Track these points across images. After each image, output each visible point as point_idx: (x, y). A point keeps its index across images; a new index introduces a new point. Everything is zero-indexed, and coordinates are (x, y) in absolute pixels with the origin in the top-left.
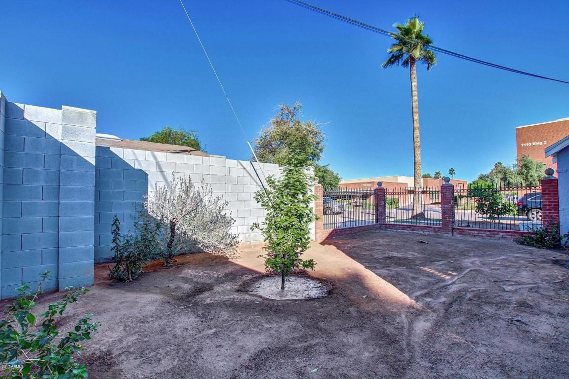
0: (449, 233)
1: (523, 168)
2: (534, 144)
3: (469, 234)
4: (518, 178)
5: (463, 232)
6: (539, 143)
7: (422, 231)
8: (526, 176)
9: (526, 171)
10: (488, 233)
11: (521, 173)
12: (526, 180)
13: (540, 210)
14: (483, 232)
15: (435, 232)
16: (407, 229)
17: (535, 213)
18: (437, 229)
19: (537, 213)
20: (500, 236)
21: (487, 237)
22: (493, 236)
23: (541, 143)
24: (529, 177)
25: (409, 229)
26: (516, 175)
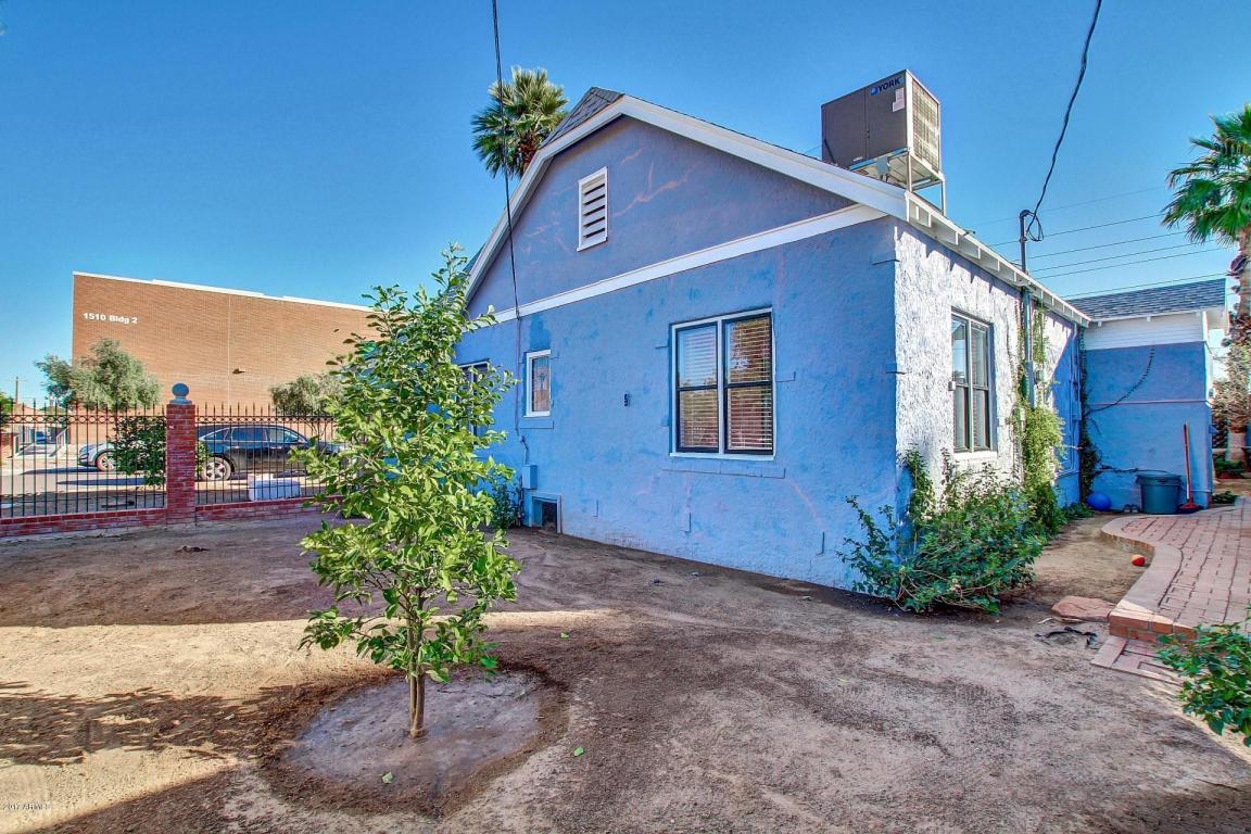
0: (187, 520)
1: (109, 369)
2: (112, 318)
3: (236, 517)
4: (97, 391)
5: (222, 512)
6: (122, 319)
7: (99, 528)
8: (114, 388)
9: (113, 377)
10: (275, 507)
11: (102, 381)
12: (114, 394)
13: (220, 459)
14: (265, 508)
15: (147, 524)
16: (41, 530)
17: (212, 464)
18: (150, 517)
19: (217, 465)
20: (297, 510)
21: (272, 517)
22: (285, 511)
23: (127, 321)
24: (120, 390)
25: (50, 530)
26: (93, 383)
